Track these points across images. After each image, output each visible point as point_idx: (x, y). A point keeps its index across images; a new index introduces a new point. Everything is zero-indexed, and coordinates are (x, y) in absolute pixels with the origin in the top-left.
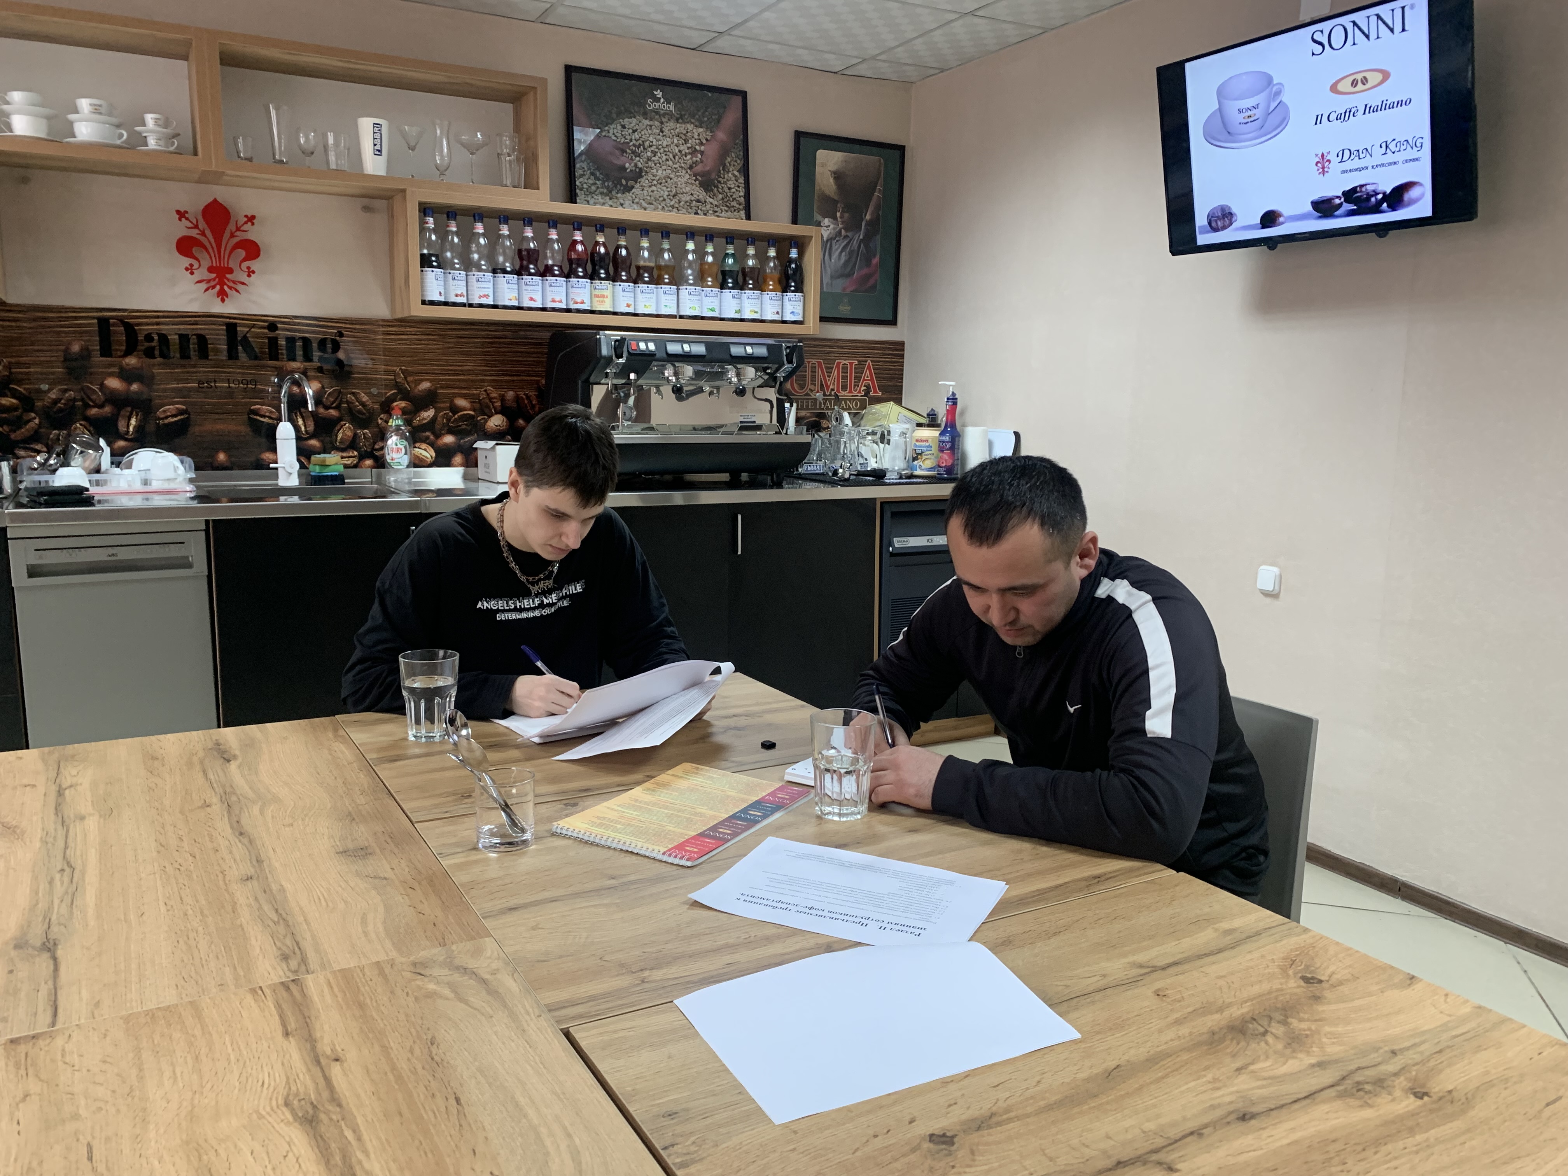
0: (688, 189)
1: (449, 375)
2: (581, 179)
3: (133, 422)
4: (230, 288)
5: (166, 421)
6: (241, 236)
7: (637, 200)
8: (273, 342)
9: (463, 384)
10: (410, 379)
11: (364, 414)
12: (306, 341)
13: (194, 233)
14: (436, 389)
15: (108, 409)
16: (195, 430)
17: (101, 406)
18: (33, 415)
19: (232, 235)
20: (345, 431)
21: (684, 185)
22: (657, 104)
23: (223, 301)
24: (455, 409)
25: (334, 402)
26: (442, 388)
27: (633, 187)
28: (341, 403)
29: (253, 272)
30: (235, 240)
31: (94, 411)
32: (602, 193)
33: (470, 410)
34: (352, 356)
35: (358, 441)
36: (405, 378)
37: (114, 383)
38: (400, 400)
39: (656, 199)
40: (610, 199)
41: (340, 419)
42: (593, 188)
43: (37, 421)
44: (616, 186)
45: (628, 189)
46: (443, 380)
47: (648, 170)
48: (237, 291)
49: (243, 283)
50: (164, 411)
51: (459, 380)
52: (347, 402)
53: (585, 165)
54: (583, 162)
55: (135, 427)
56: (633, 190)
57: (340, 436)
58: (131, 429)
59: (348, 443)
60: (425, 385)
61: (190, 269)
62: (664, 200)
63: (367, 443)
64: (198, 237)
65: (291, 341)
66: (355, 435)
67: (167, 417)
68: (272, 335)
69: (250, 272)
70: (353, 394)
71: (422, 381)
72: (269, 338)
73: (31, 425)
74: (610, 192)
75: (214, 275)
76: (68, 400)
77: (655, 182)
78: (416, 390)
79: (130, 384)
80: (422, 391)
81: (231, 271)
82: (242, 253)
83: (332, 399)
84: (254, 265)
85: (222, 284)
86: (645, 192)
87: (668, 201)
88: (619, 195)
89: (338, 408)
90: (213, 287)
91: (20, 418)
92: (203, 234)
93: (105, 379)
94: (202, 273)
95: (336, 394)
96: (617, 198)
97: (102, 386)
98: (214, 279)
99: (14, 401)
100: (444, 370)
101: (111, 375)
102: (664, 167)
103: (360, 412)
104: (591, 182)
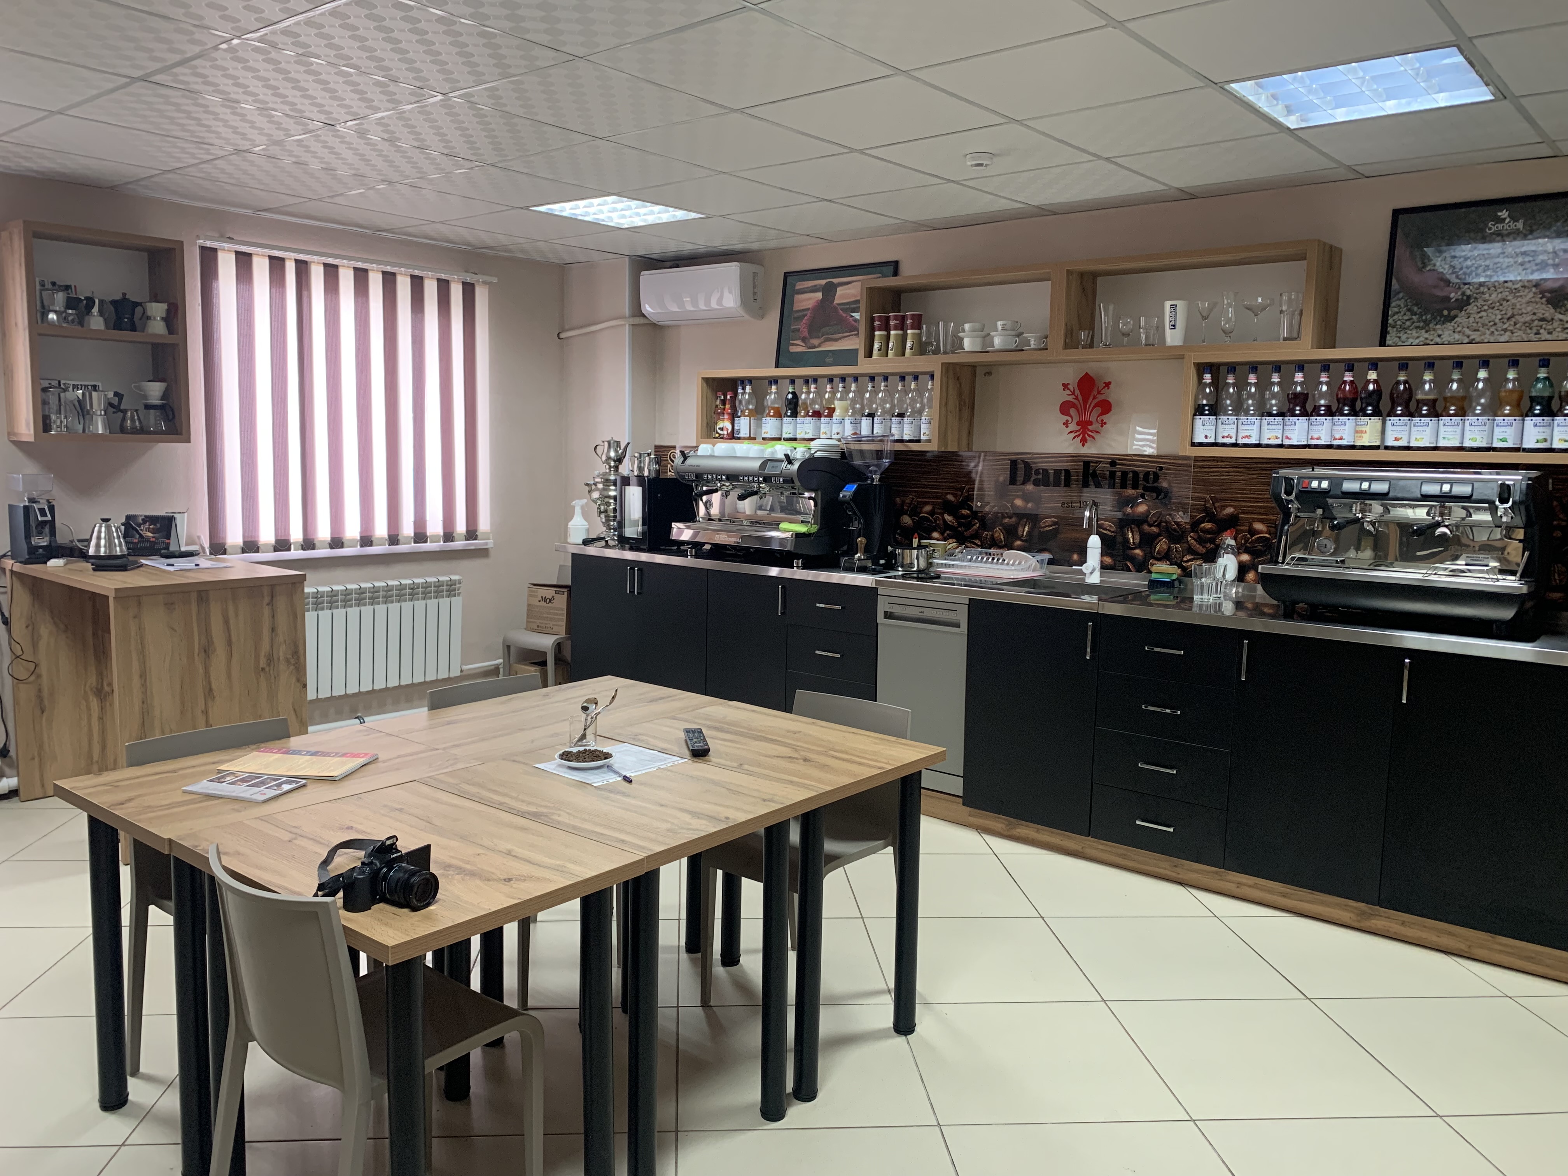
0: (1529, 309)
1: (1251, 502)
2: (1396, 317)
3: (1026, 529)
4: (1089, 435)
5: (1045, 529)
6: (1101, 397)
7: (1459, 329)
8: (1112, 474)
9: (1262, 511)
10: (1217, 504)
11: (1178, 532)
12: (1136, 474)
13: (1070, 398)
14: (1238, 514)
15: (1014, 519)
16: (1061, 536)
17: (1010, 517)
18: (976, 521)
19: (1095, 398)
20: (1162, 545)
21: (1524, 306)
22: (1500, 226)
23: (1083, 445)
24: (1253, 532)
25: (1156, 521)
26: (1243, 513)
27: (1456, 316)
28: (1161, 522)
29: (1105, 423)
30: (1095, 401)
31: (1006, 520)
32: (1417, 327)
33: (1266, 533)
34: (1172, 485)
35: (1171, 553)
36: (1213, 503)
37: (1019, 502)
38: (1207, 522)
39: (1484, 325)
40: (1427, 332)
41: (1159, 535)
42: (1408, 323)
43: (978, 525)
44: (1435, 318)
45: (1451, 319)
46: (1245, 506)
47: (1478, 296)
48: (1093, 438)
49: (1098, 432)
50: (1044, 522)
51: (1260, 507)
52: (1166, 522)
53: (1401, 303)
54: (1400, 300)
55: (1027, 532)
56: (1457, 319)
57: (1158, 548)
58: (1025, 534)
59: (1163, 554)
60: (1230, 510)
61: (1066, 424)
62: (1495, 324)
63: (1177, 556)
64: (1073, 400)
65: (1124, 474)
66: (1169, 548)
67: (1046, 527)
68: (1113, 469)
69: (1103, 423)
70: (1170, 515)
71: (1227, 506)
72: (1110, 472)
73: (975, 527)
74: (1428, 325)
75: (1079, 427)
76: (994, 513)
77: (1486, 307)
78: (1221, 514)
79: (1027, 502)
80: (1227, 515)
81: (1091, 423)
82: (1098, 410)
83: (1154, 519)
84: (1105, 418)
85: (1084, 433)
86: (1471, 320)
87: (1500, 325)
88: (1438, 326)
89: (1158, 526)
90: (1078, 436)
91: (970, 522)
92: (1077, 398)
93: (1014, 499)
94: (1073, 426)
95: (1157, 515)
96: (1434, 330)
97: (1012, 504)
98: (1079, 430)
99: (968, 512)
100: (1247, 498)
101: (1018, 497)
102: (1499, 291)
103: (1175, 530)
104: (1406, 318)
